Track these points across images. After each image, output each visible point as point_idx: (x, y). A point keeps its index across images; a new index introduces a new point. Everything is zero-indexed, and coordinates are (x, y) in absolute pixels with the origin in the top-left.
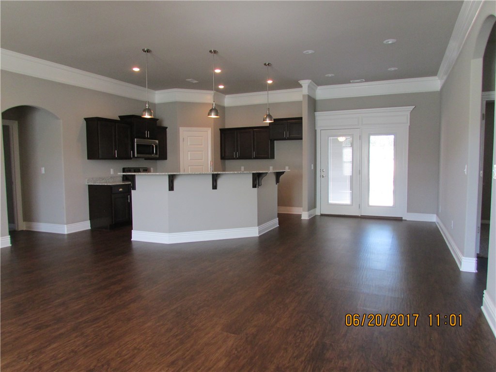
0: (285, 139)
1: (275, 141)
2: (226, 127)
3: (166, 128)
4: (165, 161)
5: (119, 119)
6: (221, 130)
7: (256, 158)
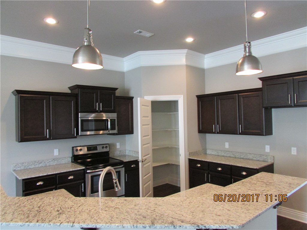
0: (290, 106)
1: (273, 110)
2: (206, 93)
3: (133, 98)
4: (132, 135)
5: (69, 92)
6: (198, 97)
7: (243, 133)
